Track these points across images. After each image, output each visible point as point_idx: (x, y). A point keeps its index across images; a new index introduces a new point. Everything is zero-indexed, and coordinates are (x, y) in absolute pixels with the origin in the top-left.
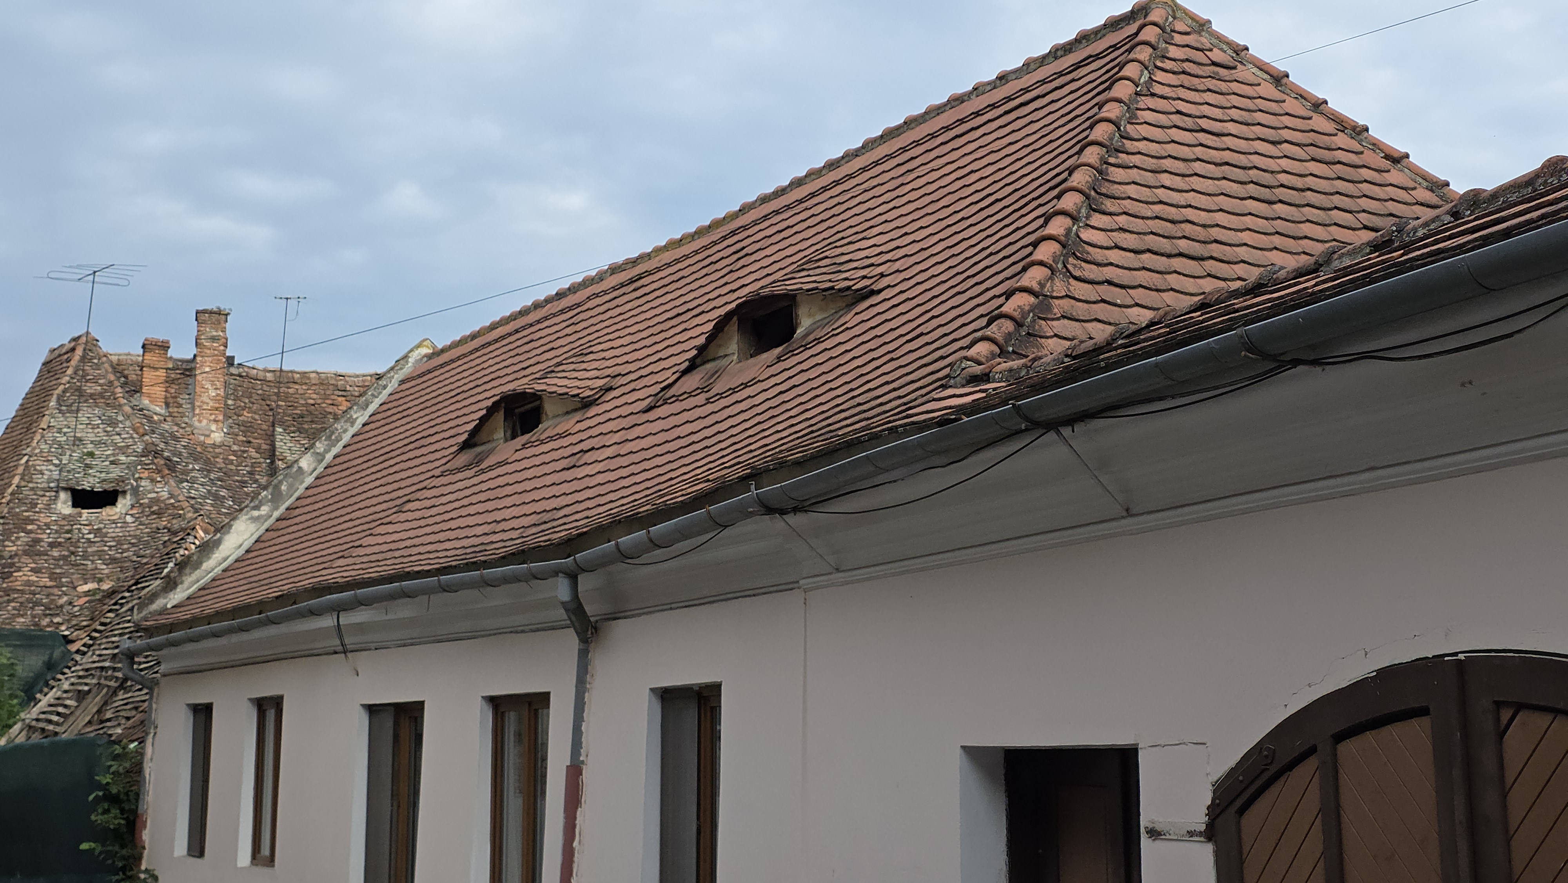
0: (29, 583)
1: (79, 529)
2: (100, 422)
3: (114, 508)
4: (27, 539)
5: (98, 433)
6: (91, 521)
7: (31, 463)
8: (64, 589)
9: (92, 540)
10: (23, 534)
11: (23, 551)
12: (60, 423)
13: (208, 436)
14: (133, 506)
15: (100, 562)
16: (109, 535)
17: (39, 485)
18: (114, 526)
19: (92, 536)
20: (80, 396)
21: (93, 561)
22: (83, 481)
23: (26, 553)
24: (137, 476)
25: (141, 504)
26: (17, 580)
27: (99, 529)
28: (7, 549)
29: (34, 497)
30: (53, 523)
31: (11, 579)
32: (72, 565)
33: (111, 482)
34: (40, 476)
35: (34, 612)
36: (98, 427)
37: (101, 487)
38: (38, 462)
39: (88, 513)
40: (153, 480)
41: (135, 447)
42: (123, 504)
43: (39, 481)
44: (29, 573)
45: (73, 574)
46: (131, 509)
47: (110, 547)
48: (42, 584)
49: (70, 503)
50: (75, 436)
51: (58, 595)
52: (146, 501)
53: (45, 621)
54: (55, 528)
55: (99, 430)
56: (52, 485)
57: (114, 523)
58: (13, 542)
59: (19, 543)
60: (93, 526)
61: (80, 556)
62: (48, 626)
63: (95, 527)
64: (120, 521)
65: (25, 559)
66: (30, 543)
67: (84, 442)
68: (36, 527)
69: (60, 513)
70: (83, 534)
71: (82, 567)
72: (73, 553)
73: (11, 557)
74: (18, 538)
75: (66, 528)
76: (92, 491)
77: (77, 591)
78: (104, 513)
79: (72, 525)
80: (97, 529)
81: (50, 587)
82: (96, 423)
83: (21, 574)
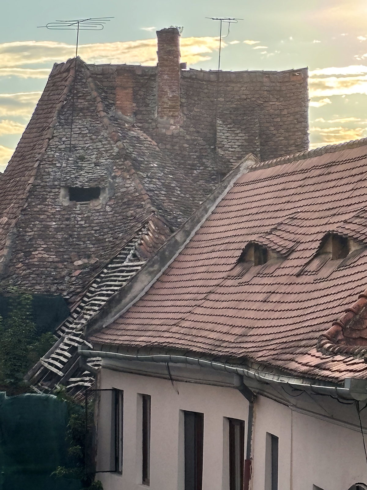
0: (42, 260)
1: (75, 217)
2: (87, 131)
3: (98, 200)
4: (40, 226)
5: (87, 140)
6: (82, 211)
7: (41, 166)
8: (65, 263)
9: (84, 225)
10: (38, 222)
11: (38, 235)
12: (61, 134)
13: (168, 129)
14: (110, 199)
15: (89, 242)
16: (95, 221)
17: (48, 184)
18: (98, 214)
19: (83, 222)
20: (74, 110)
21: (84, 242)
22: (77, 181)
23: (40, 236)
24: (113, 174)
25: (117, 197)
26: (35, 258)
27: (88, 217)
28: (27, 234)
29: (45, 193)
30: (58, 213)
31: (31, 256)
32: (71, 245)
33: (95, 181)
34: (48, 177)
35: (46, 282)
36: (87, 136)
37: (88, 185)
38: (46, 166)
39: (81, 204)
40: (124, 178)
41: (111, 151)
42: (103, 198)
43: (48, 180)
44: (43, 252)
45: (71, 252)
46: (110, 201)
47: (96, 230)
48: (51, 260)
49: (68, 198)
50: (70, 144)
51: (61, 268)
52: (119, 194)
53: (54, 288)
54: (58, 217)
55: (86, 138)
56: (56, 183)
57: (98, 212)
58: (31, 229)
59: (35, 229)
60: (84, 214)
61: (75, 238)
62: (55, 292)
63: (85, 216)
64: (102, 210)
65: (40, 242)
66: (43, 229)
67: (77, 149)
68: (46, 216)
69: (62, 205)
70: (78, 221)
71: (77, 246)
72: (71, 236)
73: (30, 240)
74: (34, 225)
75: (66, 216)
76: (82, 188)
77: (74, 265)
78: (91, 205)
79: (70, 214)
80: (86, 217)
81: (56, 262)
82: (85, 132)
83: (37, 252)
